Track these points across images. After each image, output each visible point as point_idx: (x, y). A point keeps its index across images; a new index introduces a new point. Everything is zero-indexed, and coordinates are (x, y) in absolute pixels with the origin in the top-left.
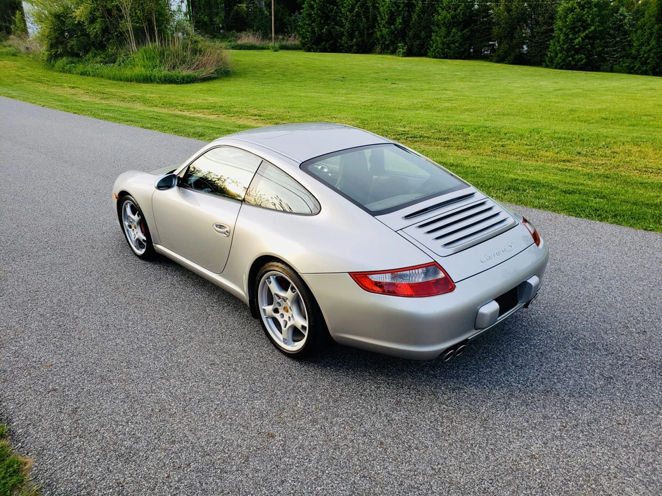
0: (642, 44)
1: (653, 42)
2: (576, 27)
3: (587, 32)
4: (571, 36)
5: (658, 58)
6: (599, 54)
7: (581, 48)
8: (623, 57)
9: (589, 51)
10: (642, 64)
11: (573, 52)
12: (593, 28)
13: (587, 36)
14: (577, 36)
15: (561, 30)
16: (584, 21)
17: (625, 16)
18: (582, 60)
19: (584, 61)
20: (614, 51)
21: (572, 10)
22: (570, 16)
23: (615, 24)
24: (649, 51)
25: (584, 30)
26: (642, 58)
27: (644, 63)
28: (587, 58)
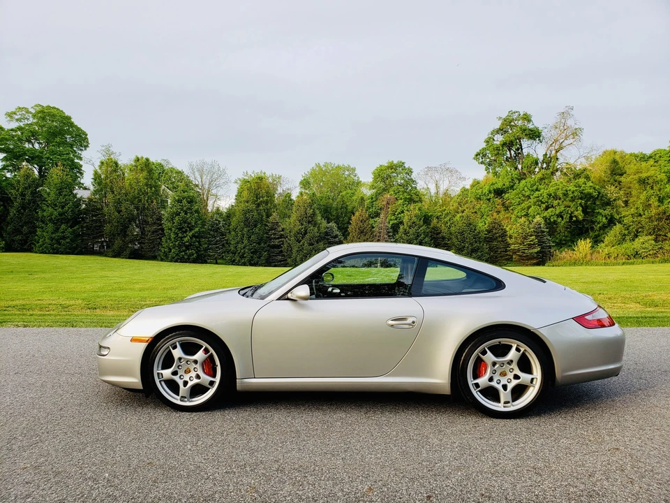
0: (238, 243)
1: (246, 242)
2: (183, 227)
3: (193, 232)
4: (180, 235)
5: (252, 253)
6: (206, 250)
7: (191, 245)
8: (224, 252)
9: (197, 247)
10: (240, 257)
11: (184, 248)
12: (197, 229)
13: (193, 236)
14: (185, 235)
15: (171, 229)
16: (189, 224)
17: (219, 221)
18: (193, 255)
19: (195, 255)
20: (216, 248)
21: (178, 214)
22: (177, 218)
23: (213, 227)
24: (244, 248)
25: (191, 230)
26: (239, 253)
27: (242, 257)
28: (197, 253)
